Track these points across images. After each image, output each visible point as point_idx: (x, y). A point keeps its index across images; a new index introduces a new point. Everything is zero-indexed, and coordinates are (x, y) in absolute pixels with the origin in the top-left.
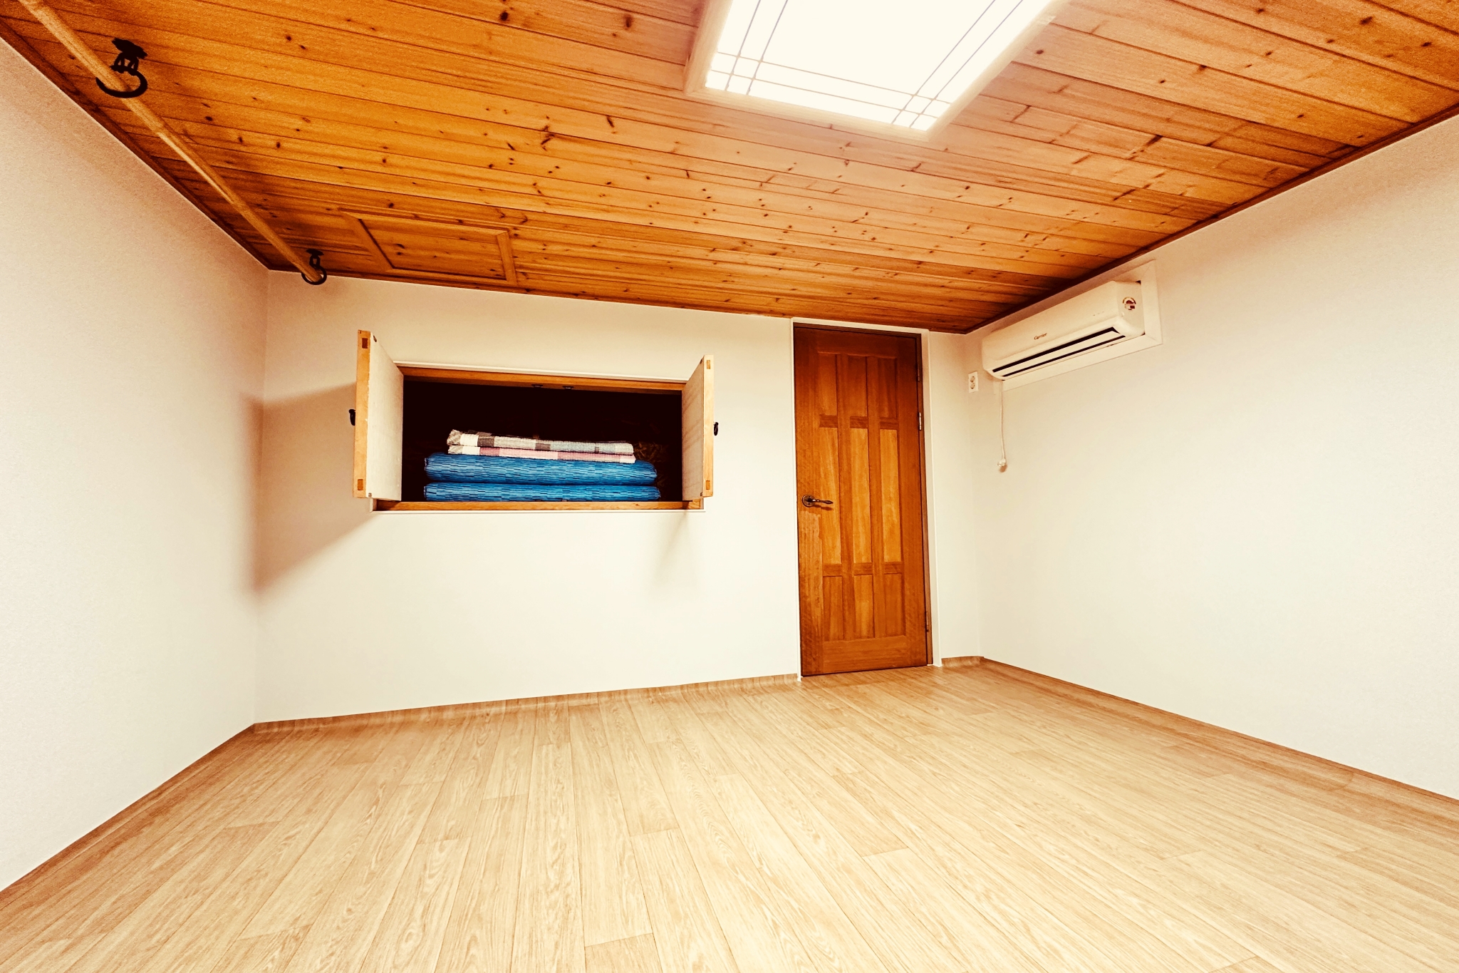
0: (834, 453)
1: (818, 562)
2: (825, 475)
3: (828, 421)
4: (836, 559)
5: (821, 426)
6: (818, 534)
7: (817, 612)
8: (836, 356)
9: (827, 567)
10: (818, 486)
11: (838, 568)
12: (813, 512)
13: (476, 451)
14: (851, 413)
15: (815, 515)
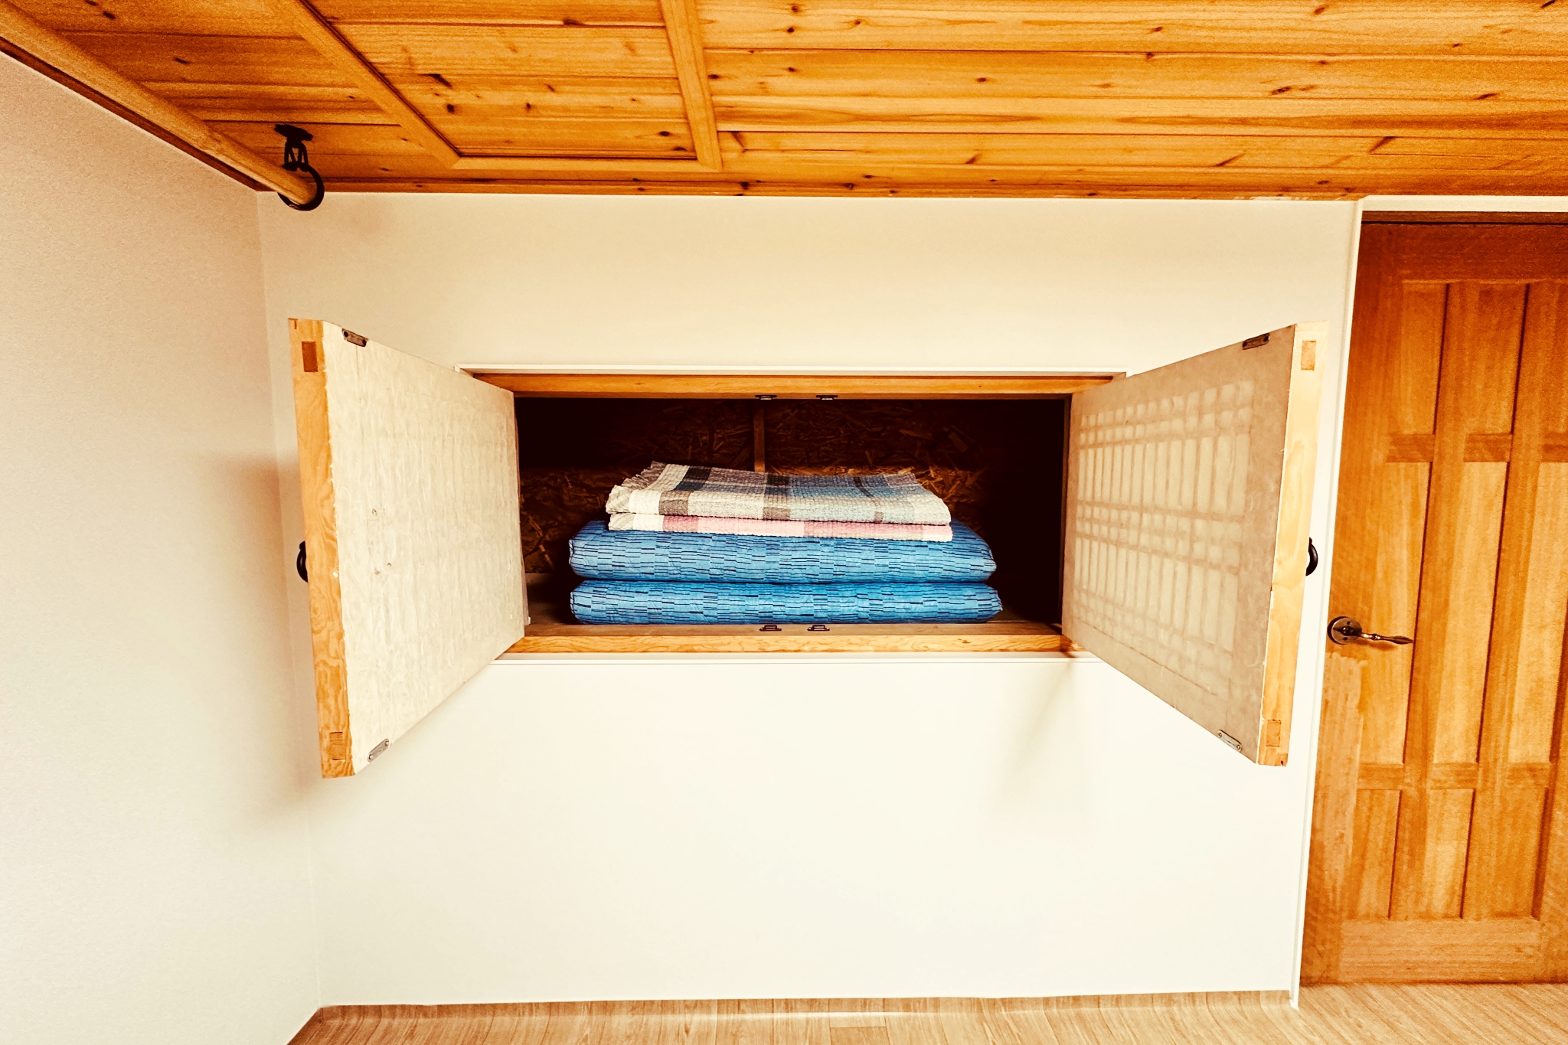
0: (1412, 524)
1: (1350, 760)
2: (1386, 573)
3: (1406, 449)
4: (1391, 753)
5: (1391, 459)
6: (1356, 701)
7: (1338, 865)
8: (1448, 286)
9: (1368, 771)
10: (1367, 598)
11: (1394, 775)
12: (1350, 656)
13: (657, 524)
14: (1470, 425)
15: (1353, 661)
